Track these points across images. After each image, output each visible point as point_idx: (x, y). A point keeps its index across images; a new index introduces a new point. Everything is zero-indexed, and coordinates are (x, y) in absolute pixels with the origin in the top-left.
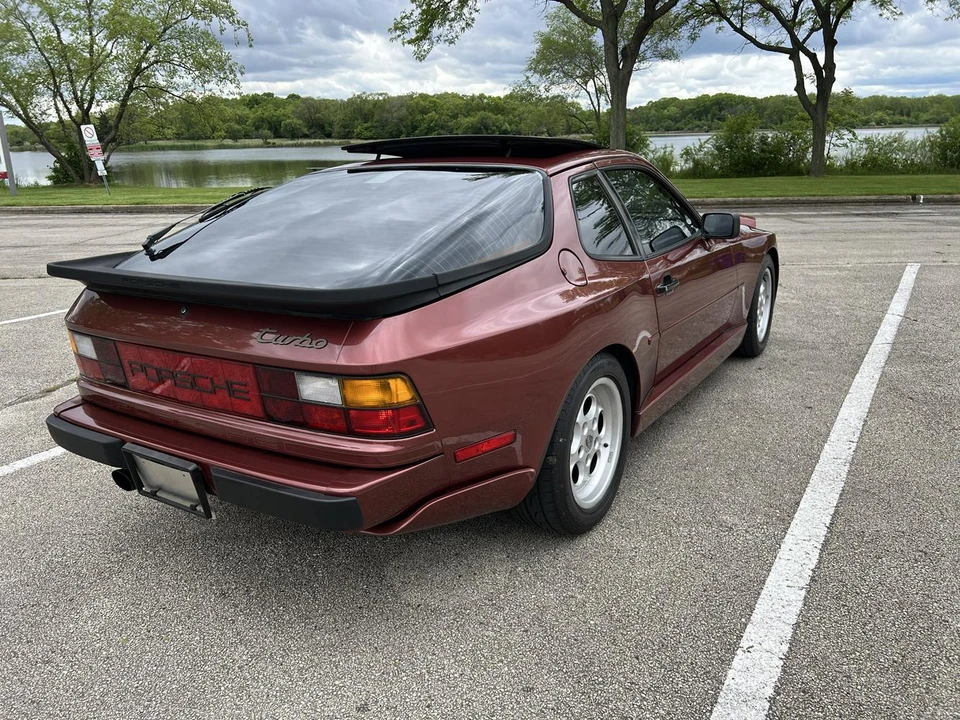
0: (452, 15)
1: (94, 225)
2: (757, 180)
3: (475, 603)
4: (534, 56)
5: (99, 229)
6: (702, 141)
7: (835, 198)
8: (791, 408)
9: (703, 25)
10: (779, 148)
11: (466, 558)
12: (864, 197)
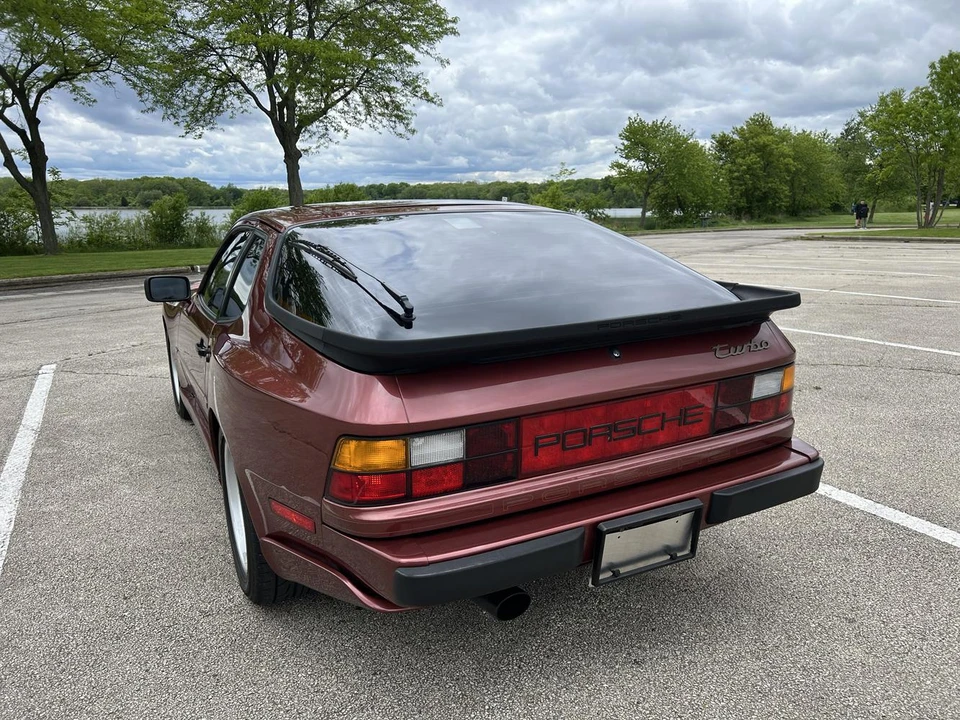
12: (151, 270)
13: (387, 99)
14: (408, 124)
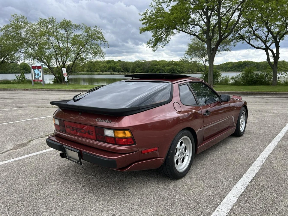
0: (164, 39)
1: (63, 94)
2: (255, 86)
3: (146, 194)
4: (187, 50)
5: (64, 95)
6: (238, 75)
7: (279, 92)
8: (247, 151)
9: (238, 41)
10: (262, 77)
11: (146, 183)
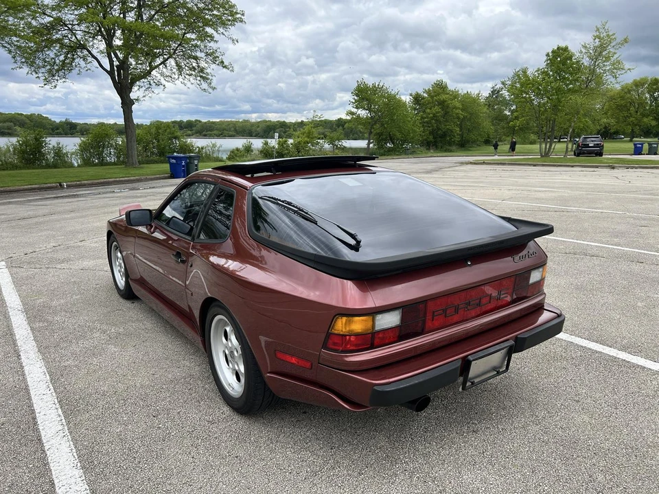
13: (194, 65)
14: (210, 83)
